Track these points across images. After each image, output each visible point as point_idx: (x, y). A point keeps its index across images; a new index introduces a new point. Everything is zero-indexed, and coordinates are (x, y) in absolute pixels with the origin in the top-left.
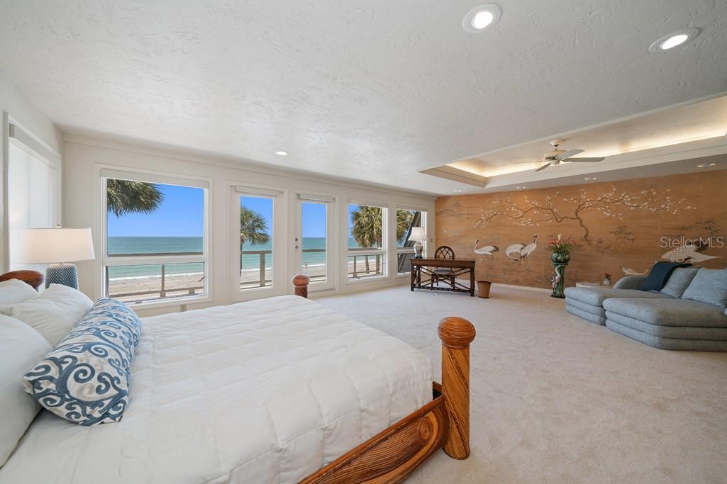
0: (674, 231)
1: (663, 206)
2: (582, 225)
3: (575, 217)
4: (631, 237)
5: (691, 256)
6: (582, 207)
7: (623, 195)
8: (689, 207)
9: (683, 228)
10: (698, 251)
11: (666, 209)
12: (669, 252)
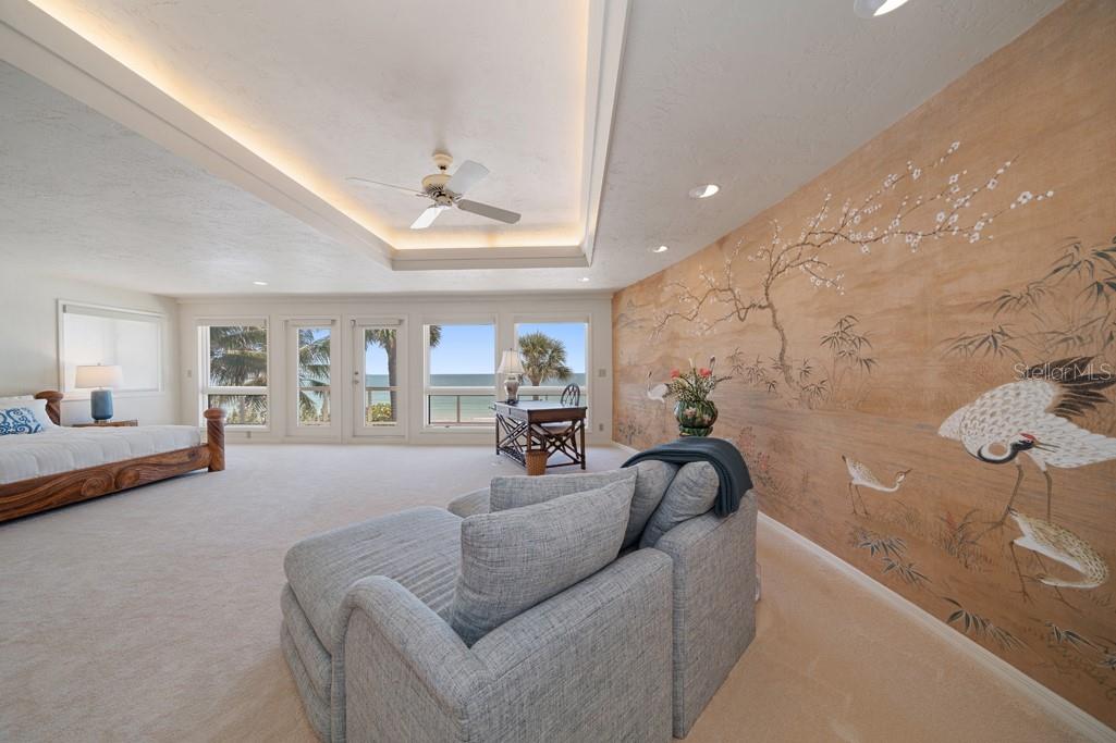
0: (978, 317)
1: (941, 217)
2: (776, 325)
3: (764, 303)
4: (864, 351)
5: (1037, 435)
6: (775, 272)
7: (845, 210)
8: (1026, 197)
9: (1004, 301)
10: (1064, 409)
11: (949, 229)
12: (961, 412)
